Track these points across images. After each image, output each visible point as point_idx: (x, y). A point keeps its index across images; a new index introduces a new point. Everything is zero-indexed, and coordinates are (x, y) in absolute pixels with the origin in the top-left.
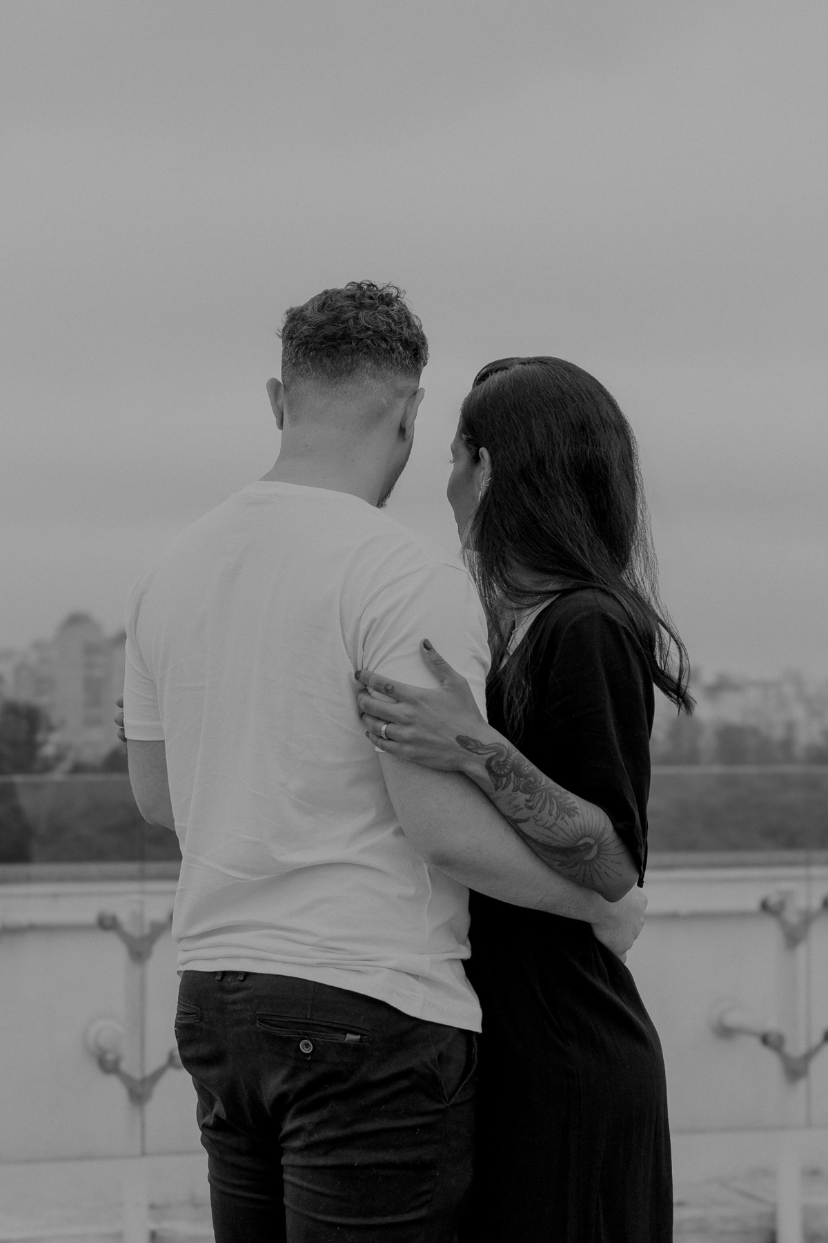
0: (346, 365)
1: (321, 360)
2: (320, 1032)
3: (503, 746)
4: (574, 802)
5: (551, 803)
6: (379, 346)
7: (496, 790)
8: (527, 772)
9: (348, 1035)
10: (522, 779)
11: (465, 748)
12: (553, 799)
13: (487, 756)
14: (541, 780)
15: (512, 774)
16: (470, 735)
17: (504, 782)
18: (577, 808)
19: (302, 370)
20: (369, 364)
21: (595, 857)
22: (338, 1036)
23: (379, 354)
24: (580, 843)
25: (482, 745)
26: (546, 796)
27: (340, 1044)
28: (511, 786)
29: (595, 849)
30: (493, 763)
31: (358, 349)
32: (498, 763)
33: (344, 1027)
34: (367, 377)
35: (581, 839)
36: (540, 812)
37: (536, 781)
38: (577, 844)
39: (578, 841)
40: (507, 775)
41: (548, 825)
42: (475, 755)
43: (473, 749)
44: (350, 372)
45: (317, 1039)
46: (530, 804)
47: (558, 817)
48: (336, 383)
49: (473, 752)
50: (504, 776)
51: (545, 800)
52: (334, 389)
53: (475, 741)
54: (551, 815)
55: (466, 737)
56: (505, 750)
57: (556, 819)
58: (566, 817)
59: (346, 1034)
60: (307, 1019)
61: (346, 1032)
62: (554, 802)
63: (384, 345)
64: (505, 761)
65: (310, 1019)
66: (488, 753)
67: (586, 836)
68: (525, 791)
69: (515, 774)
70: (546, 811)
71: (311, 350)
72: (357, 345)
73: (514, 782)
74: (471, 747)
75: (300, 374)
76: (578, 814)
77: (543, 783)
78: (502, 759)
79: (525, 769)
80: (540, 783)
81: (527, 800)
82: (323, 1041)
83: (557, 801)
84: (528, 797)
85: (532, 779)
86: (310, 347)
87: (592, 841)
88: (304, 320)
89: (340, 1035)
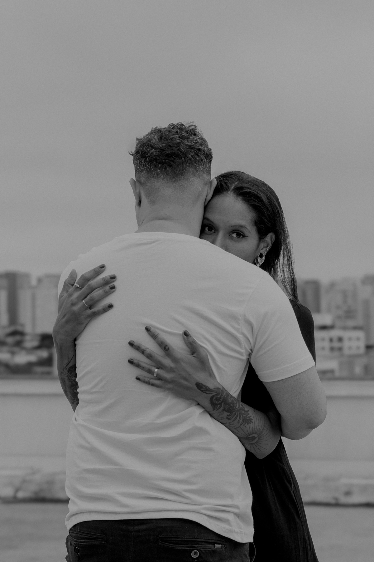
0: (180, 171)
1: (165, 168)
2: (202, 545)
3: (220, 389)
4: (251, 416)
5: (240, 417)
6: (195, 158)
7: (213, 410)
8: (230, 402)
9: (216, 545)
10: (227, 406)
11: (199, 389)
12: (241, 415)
13: (211, 395)
14: (236, 406)
15: (223, 403)
16: (203, 383)
17: (218, 407)
18: (252, 419)
19: (154, 174)
20: (191, 169)
21: (255, 443)
22: (211, 546)
23: (196, 163)
24: (251, 436)
25: (209, 389)
26: (238, 414)
27: (213, 550)
28: (221, 409)
29: (257, 439)
30: (214, 398)
31: (185, 161)
32: (217, 399)
33: (213, 541)
34: (191, 176)
35: (251, 434)
36: (233, 421)
37: (234, 406)
38: (249, 437)
39: (249, 435)
40: (221, 404)
41: (235, 427)
42: (205, 394)
43: (204, 391)
44: (182, 174)
45: (201, 549)
46: (229, 417)
47: (242, 424)
48: (175, 180)
49: (204, 392)
50: (218, 404)
51: (237, 416)
52: (174, 184)
53: (205, 386)
54: (239, 423)
55: (201, 384)
56: (221, 391)
57: (241, 425)
58: (246, 425)
59: (215, 545)
60: (195, 538)
61: (214, 544)
62: (242, 416)
63: (198, 158)
64: (220, 397)
65: (197, 538)
66: (212, 393)
67: (254, 433)
68: (228, 411)
69: (224, 403)
70: (237, 421)
71: (159, 163)
72: (184, 159)
73: (223, 407)
74: (203, 390)
75: (154, 177)
76: (252, 422)
77: (237, 407)
78: (219, 396)
79: (229, 400)
80: (236, 407)
81: (228, 415)
82: (204, 550)
83: (243, 416)
84: (229, 414)
85: (232, 405)
86: (158, 162)
87: (256, 436)
88: (152, 146)
89: (212, 546)
